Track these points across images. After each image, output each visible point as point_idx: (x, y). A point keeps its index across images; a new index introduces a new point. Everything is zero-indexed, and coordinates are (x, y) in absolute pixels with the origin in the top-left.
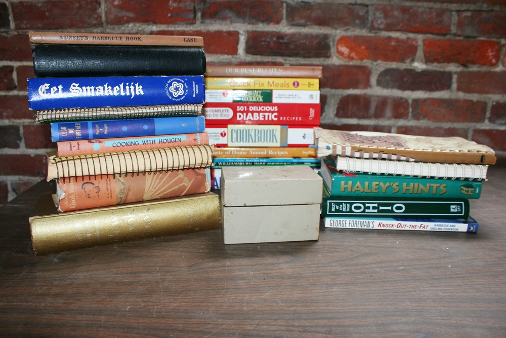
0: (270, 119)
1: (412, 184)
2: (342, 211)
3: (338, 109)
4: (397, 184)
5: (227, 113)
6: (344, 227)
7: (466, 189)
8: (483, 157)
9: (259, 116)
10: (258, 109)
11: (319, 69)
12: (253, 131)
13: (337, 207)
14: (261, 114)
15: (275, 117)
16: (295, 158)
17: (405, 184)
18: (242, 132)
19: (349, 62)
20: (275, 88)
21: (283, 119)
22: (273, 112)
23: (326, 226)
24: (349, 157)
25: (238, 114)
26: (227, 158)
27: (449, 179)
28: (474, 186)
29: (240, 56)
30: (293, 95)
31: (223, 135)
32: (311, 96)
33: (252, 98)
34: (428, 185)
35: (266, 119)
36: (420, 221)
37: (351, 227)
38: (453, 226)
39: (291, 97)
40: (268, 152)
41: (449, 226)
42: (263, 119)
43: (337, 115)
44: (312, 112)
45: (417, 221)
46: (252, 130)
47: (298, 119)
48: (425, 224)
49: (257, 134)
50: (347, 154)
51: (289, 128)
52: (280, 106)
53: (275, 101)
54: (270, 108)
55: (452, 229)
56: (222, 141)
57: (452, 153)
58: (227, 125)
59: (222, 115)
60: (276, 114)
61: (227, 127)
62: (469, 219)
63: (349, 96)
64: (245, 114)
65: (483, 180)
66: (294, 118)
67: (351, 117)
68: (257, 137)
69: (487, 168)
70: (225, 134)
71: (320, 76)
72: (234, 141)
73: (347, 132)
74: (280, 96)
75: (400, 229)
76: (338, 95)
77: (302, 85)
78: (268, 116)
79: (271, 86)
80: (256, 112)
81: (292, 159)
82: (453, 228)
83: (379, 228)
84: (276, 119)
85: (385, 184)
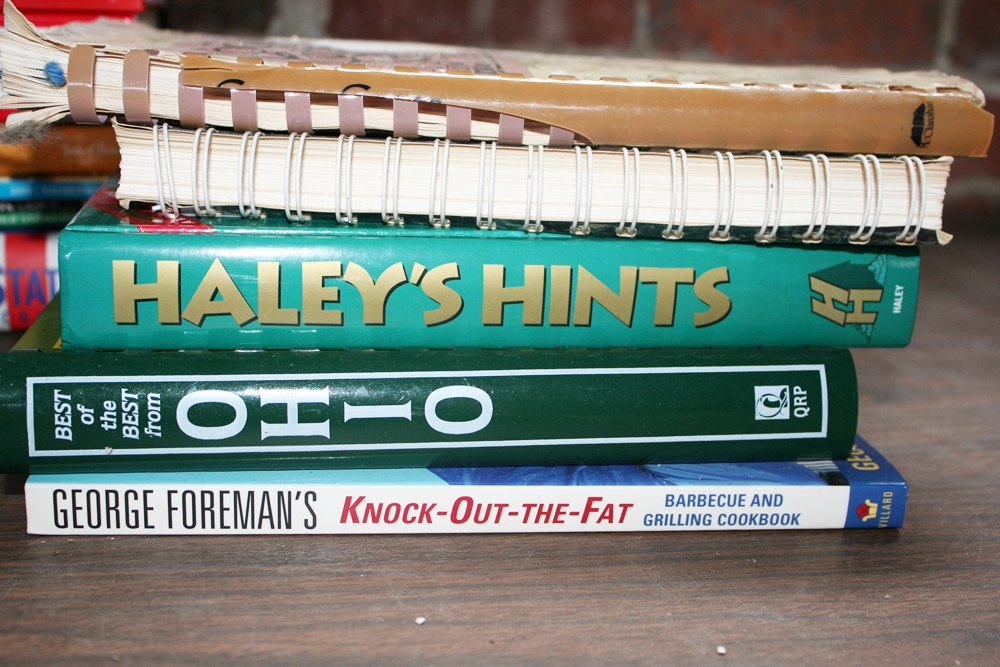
1: (533, 272)
2: (116, 439)
4: (450, 269)
6: (141, 530)
7: (841, 295)
8: (922, 113)
13: (87, 414)
17: (492, 272)
23: (32, 529)
24: (174, 124)
27: (744, 236)
28: (881, 281)
34: (627, 273)
36: (581, 481)
37: (178, 529)
38: (768, 501)
41: (748, 500)
45: (567, 481)
48: (613, 493)
50: (157, 108)
55: (764, 518)
57: (757, 94)
62: (859, 461)
65: (927, 235)
69: (945, 172)
75: (470, 527)
82: (770, 510)
83: (349, 527)
85: (375, 273)
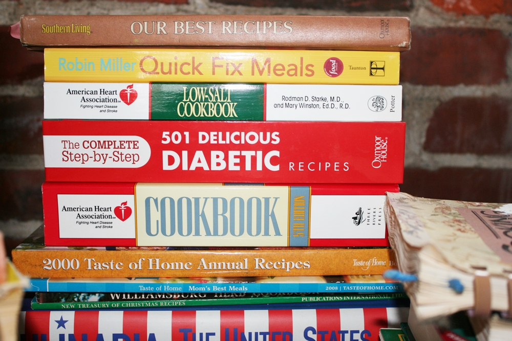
0: (259, 168)
3: (430, 133)
5: (132, 151)
9: (226, 159)
10: (224, 138)
11: (402, 21)
12: (210, 203)
14: (232, 154)
15: (274, 161)
16: (330, 278)
18: (176, 205)
19: (456, 21)
20: (273, 77)
21: (296, 167)
22: (266, 149)
25: (166, 154)
26: (133, 282)
29: (196, 8)
30: (324, 99)
31: (123, 213)
32: (379, 103)
33: (207, 108)
35: (248, 167)
39: (321, 103)
40: (252, 262)
42: (238, 168)
43: (428, 147)
44: (381, 146)
46: (206, 199)
47: (341, 167)
49: (220, 211)
51: (314, 193)
52: (286, 129)
53: (273, 114)
54: (259, 137)
56: (120, 230)
58: (134, 183)
59: (118, 157)
60: (276, 153)
61: (132, 192)
63: (456, 102)
64: (185, 154)
66: (327, 165)
67: (461, 151)
68: (220, 219)
70: (128, 212)
71: (404, 44)
72: (153, 231)
73: (485, 206)
74: (287, 102)
76: (429, 99)
77: (352, 68)
78: (254, 159)
79: (261, 73)
80: (218, 147)
81: (323, 282)
84: (276, 168)
